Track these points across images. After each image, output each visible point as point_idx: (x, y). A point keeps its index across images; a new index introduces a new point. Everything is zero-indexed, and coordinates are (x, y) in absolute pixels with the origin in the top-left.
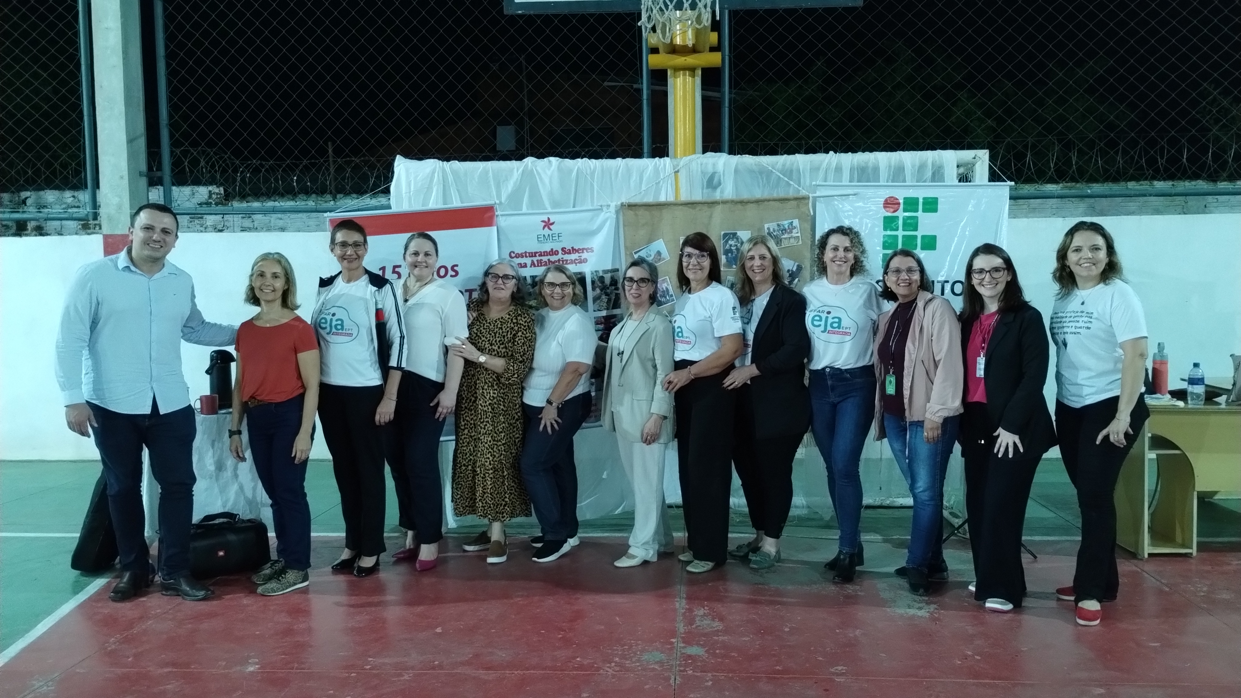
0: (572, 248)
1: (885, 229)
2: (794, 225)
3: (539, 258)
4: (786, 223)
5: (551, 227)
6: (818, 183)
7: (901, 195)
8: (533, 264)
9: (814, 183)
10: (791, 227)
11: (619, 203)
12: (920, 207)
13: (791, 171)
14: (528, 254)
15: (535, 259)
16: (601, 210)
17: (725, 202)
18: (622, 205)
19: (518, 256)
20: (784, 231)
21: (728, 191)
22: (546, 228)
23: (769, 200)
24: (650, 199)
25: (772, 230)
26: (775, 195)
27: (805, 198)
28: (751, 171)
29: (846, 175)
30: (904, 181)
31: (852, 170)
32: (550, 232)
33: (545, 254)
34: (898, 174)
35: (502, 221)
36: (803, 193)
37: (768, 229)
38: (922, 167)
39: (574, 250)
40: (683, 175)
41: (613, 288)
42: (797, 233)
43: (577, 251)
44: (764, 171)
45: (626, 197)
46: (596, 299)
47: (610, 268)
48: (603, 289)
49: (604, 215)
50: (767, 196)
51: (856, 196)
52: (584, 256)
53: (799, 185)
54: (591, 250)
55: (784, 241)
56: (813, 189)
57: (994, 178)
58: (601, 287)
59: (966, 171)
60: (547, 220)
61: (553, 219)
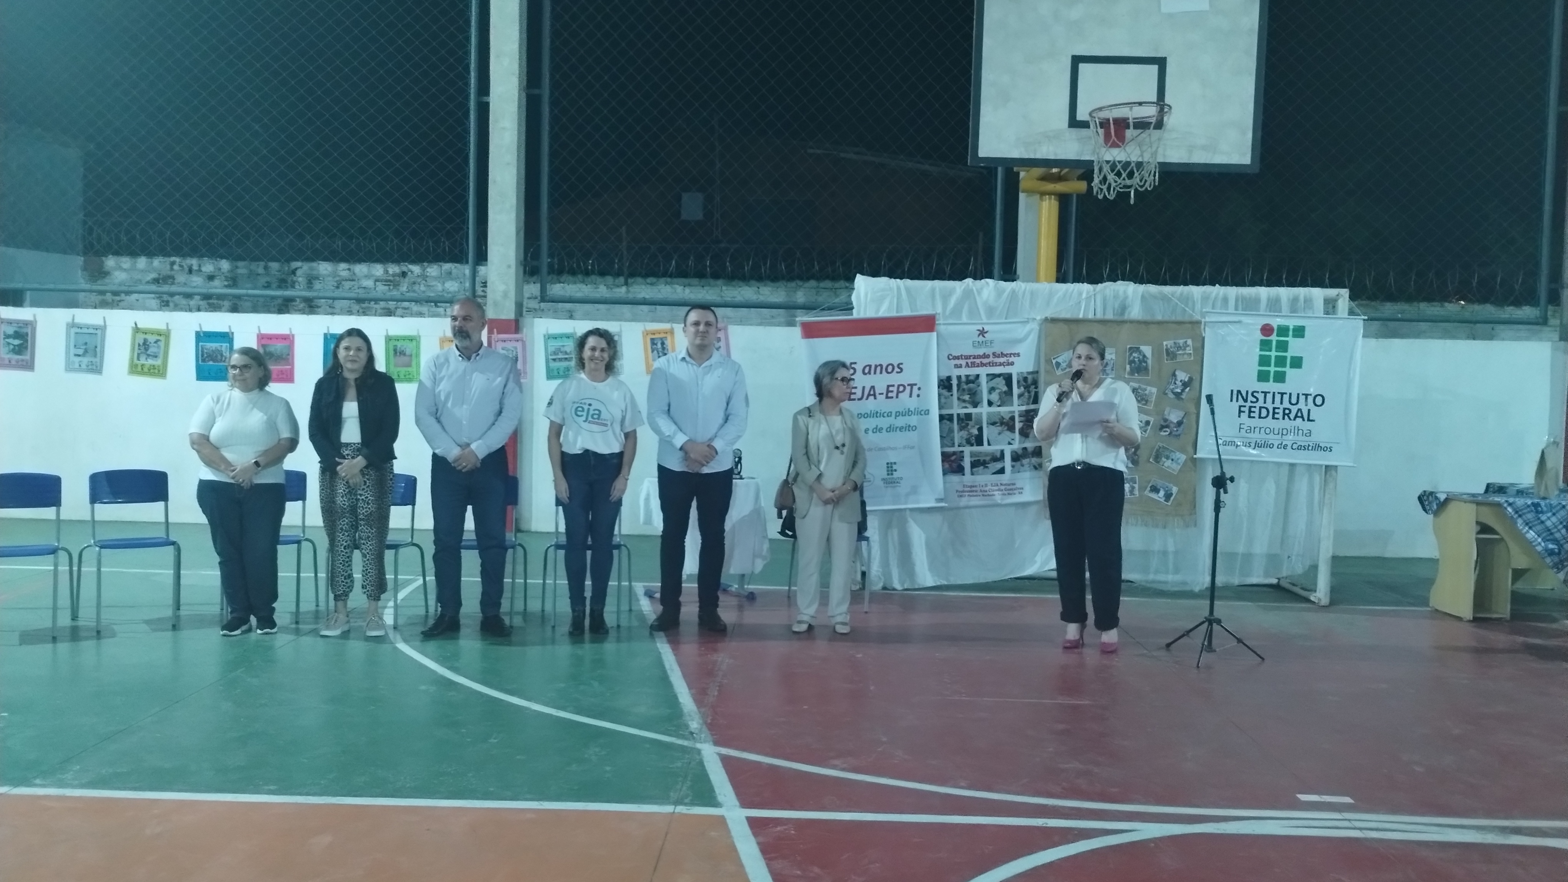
0: (1002, 353)
1: (1261, 350)
2: (1188, 343)
3: (972, 360)
4: (1181, 342)
5: (986, 335)
6: (1207, 310)
7: (1276, 322)
8: (967, 365)
9: (1204, 310)
10: (1186, 345)
11: (1043, 317)
12: (1291, 333)
13: (1188, 299)
14: (963, 357)
15: (969, 361)
16: (1027, 322)
17: (1132, 322)
18: (1046, 319)
19: (957, 358)
20: (1179, 348)
21: (1135, 312)
22: (981, 336)
23: (1167, 322)
24: (1068, 316)
25: (1169, 346)
26: (1173, 318)
27: (1198, 323)
28: (1154, 297)
29: (1232, 303)
30: (1280, 312)
31: (1237, 299)
32: (984, 339)
33: (979, 357)
34: (1274, 305)
35: (941, 328)
36: (1197, 317)
37: (1167, 346)
38: (1295, 300)
39: (1003, 355)
40: (1099, 298)
41: (1033, 387)
42: (1189, 350)
43: (1006, 355)
44: (1165, 298)
45: (1050, 314)
46: (1020, 396)
47: (1031, 369)
48: (1027, 387)
49: (1028, 327)
50: (1167, 318)
51: (1239, 322)
52: (1011, 359)
53: (1193, 311)
54: (1018, 355)
55: (1178, 357)
56: (1203, 315)
57: (1351, 312)
58: (1023, 386)
59: (1330, 306)
60: (981, 329)
61: (986, 328)
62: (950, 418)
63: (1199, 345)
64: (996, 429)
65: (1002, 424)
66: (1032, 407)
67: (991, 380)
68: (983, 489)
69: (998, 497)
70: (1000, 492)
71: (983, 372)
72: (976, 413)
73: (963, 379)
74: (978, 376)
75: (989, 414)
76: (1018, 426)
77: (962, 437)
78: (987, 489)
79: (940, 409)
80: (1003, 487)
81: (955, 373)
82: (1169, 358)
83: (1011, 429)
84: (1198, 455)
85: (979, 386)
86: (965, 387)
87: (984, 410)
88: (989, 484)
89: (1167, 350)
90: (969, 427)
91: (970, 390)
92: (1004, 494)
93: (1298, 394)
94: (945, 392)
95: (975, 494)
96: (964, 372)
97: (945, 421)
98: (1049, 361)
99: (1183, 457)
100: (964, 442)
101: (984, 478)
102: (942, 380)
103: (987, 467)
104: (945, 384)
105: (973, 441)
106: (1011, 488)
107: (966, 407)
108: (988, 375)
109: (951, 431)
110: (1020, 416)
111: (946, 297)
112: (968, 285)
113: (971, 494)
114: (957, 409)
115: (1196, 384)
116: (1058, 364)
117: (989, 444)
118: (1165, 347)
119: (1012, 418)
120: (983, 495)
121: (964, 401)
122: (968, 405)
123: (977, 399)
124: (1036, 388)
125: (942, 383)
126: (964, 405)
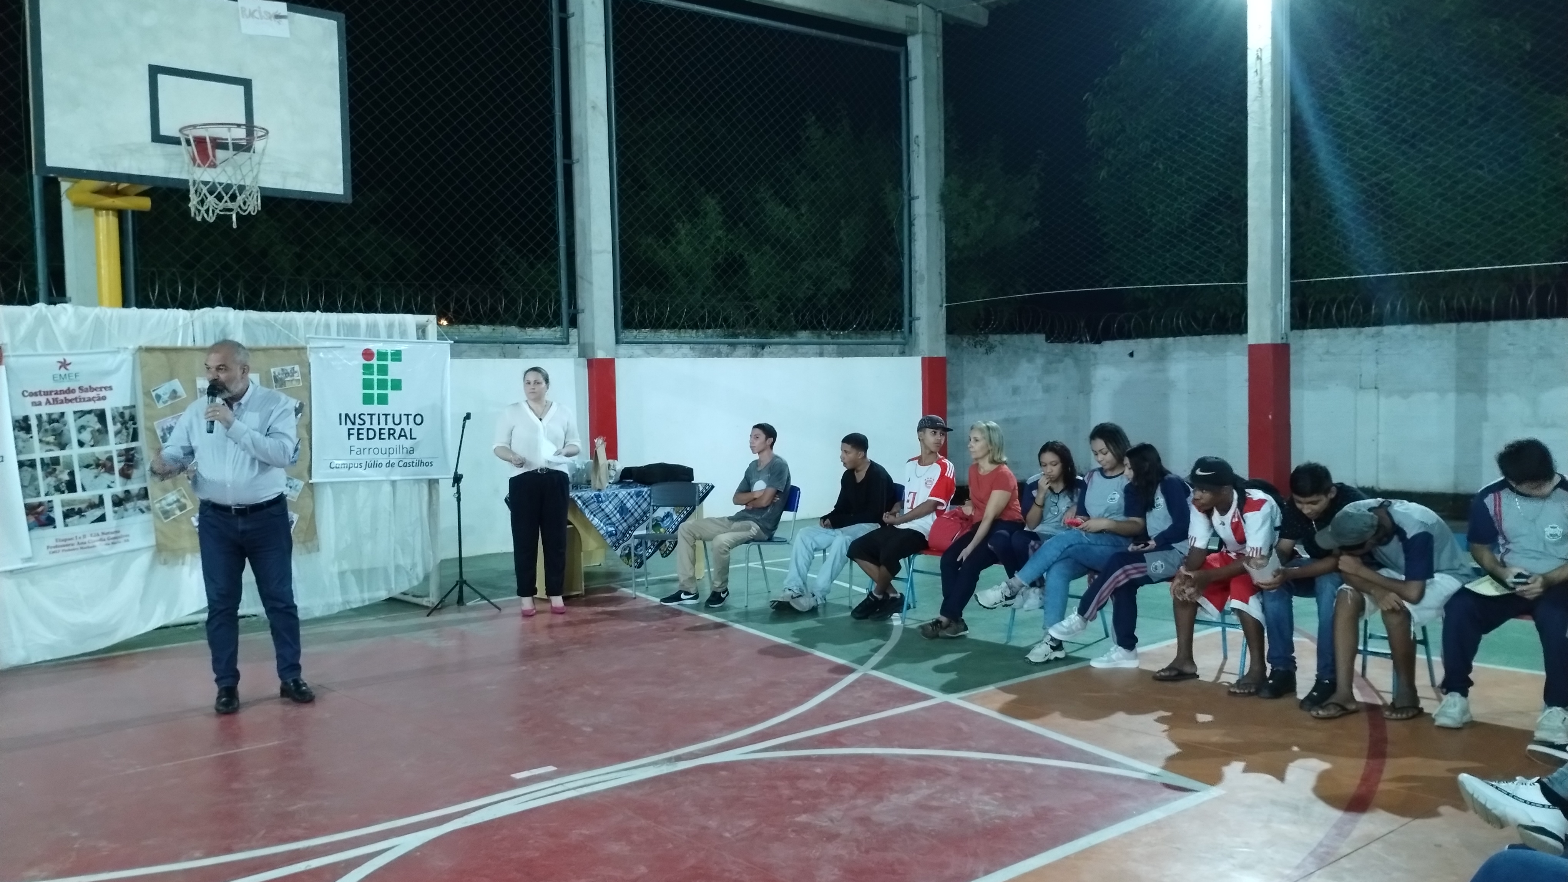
0: (90, 387)
1: (364, 374)
2: (295, 369)
3: (54, 396)
4: (288, 368)
5: (68, 367)
6: (311, 336)
7: (375, 347)
8: (48, 402)
9: (308, 336)
10: (293, 372)
11: (137, 346)
12: (389, 357)
13: (290, 326)
14: (42, 393)
15: (50, 398)
16: (118, 352)
18: (140, 349)
19: (32, 394)
20: (287, 374)
22: (63, 369)
23: (273, 349)
24: (166, 344)
25: (277, 374)
26: (278, 345)
27: (304, 349)
28: (257, 323)
29: (334, 329)
30: (379, 337)
31: (338, 325)
32: (66, 372)
33: (62, 392)
34: (373, 331)
35: (10, 361)
36: (302, 343)
37: (274, 373)
38: (391, 326)
39: (91, 389)
40: (197, 325)
41: (131, 423)
42: (297, 376)
43: (95, 389)
44: (269, 324)
45: (144, 342)
46: (117, 433)
47: (128, 404)
48: (124, 423)
49: (120, 357)
50: (271, 345)
51: (342, 347)
52: (103, 393)
53: (297, 337)
54: (110, 388)
55: (287, 383)
56: (307, 340)
57: (440, 337)
58: (120, 422)
59: (422, 331)
60: (63, 360)
61: (69, 359)
62: (32, 464)
63: (306, 371)
64: (91, 473)
65: (98, 466)
66: (133, 445)
67: (80, 417)
68: (80, 541)
69: (101, 548)
70: (104, 543)
71: (69, 409)
72: (64, 457)
73: (45, 418)
74: (62, 414)
75: (81, 457)
76: (117, 466)
77: (49, 485)
78: (86, 540)
79: (17, 454)
80: (105, 537)
81: (32, 413)
82: (278, 385)
83: (110, 470)
84: (314, 480)
85: (65, 425)
86: (48, 427)
87: (74, 452)
88: (88, 534)
89: (275, 377)
90: (57, 472)
91: (54, 430)
92: (108, 544)
93: (400, 415)
94: (22, 434)
95: (71, 547)
96: (45, 410)
97: (25, 468)
98: (147, 394)
99: (301, 484)
100: (52, 490)
101: (80, 528)
102: (17, 421)
103: (83, 516)
104: (22, 425)
105: (63, 487)
106: (115, 538)
107: (51, 450)
108: (75, 412)
109: (34, 478)
110: (119, 455)
111: (13, 325)
112: (41, 310)
113: (66, 548)
114: (38, 453)
115: (306, 409)
116: (158, 397)
117: (84, 489)
118: (273, 375)
119: (110, 459)
120: (82, 548)
121: (48, 443)
122: (52, 447)
123: (64, 439)
124: (135, 424)
125: (17, 424)
126: (48, 447)
